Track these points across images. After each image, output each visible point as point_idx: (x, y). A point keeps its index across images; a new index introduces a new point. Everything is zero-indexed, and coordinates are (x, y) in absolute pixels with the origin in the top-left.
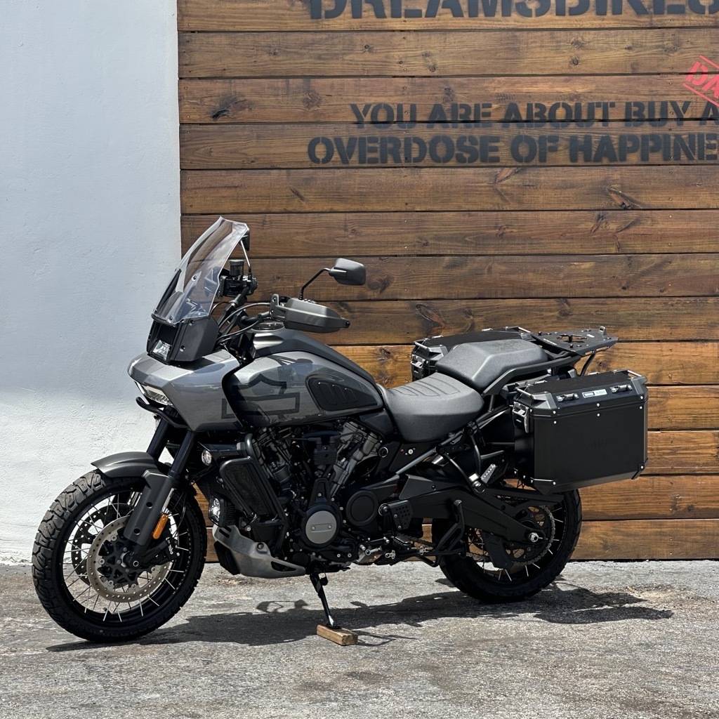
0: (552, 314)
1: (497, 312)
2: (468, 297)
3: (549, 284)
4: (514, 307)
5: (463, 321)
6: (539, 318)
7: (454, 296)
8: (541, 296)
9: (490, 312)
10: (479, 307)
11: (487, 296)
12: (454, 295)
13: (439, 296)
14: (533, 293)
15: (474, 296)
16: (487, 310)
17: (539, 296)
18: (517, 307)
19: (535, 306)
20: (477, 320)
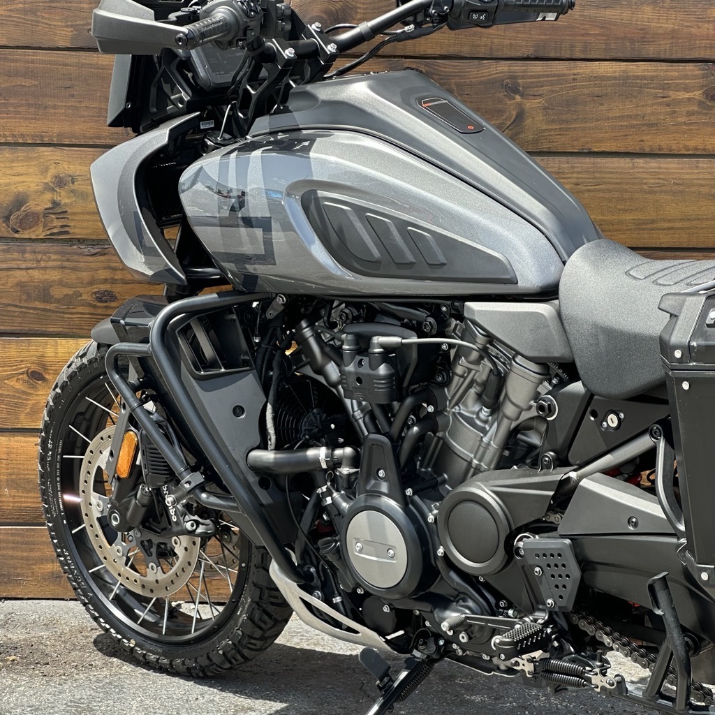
0: (687, 95)
1: (574, 88)
2: (513, 55)
3: (686, 30)
4: (608, 78)
5: (500, 106)
6: (661, 104)
7: (482, 51)
8: (668, 56)
9: (557, 88)
10: (534, 77)
11: (552, 55)
12: (482, 49)
13: (452, 51)
14: (651, 51)
15: (525, 53)
16: (551, 83)
17: (663, 57)
18: (615, 78)
19: (652, 78)
20: (530, 104)
